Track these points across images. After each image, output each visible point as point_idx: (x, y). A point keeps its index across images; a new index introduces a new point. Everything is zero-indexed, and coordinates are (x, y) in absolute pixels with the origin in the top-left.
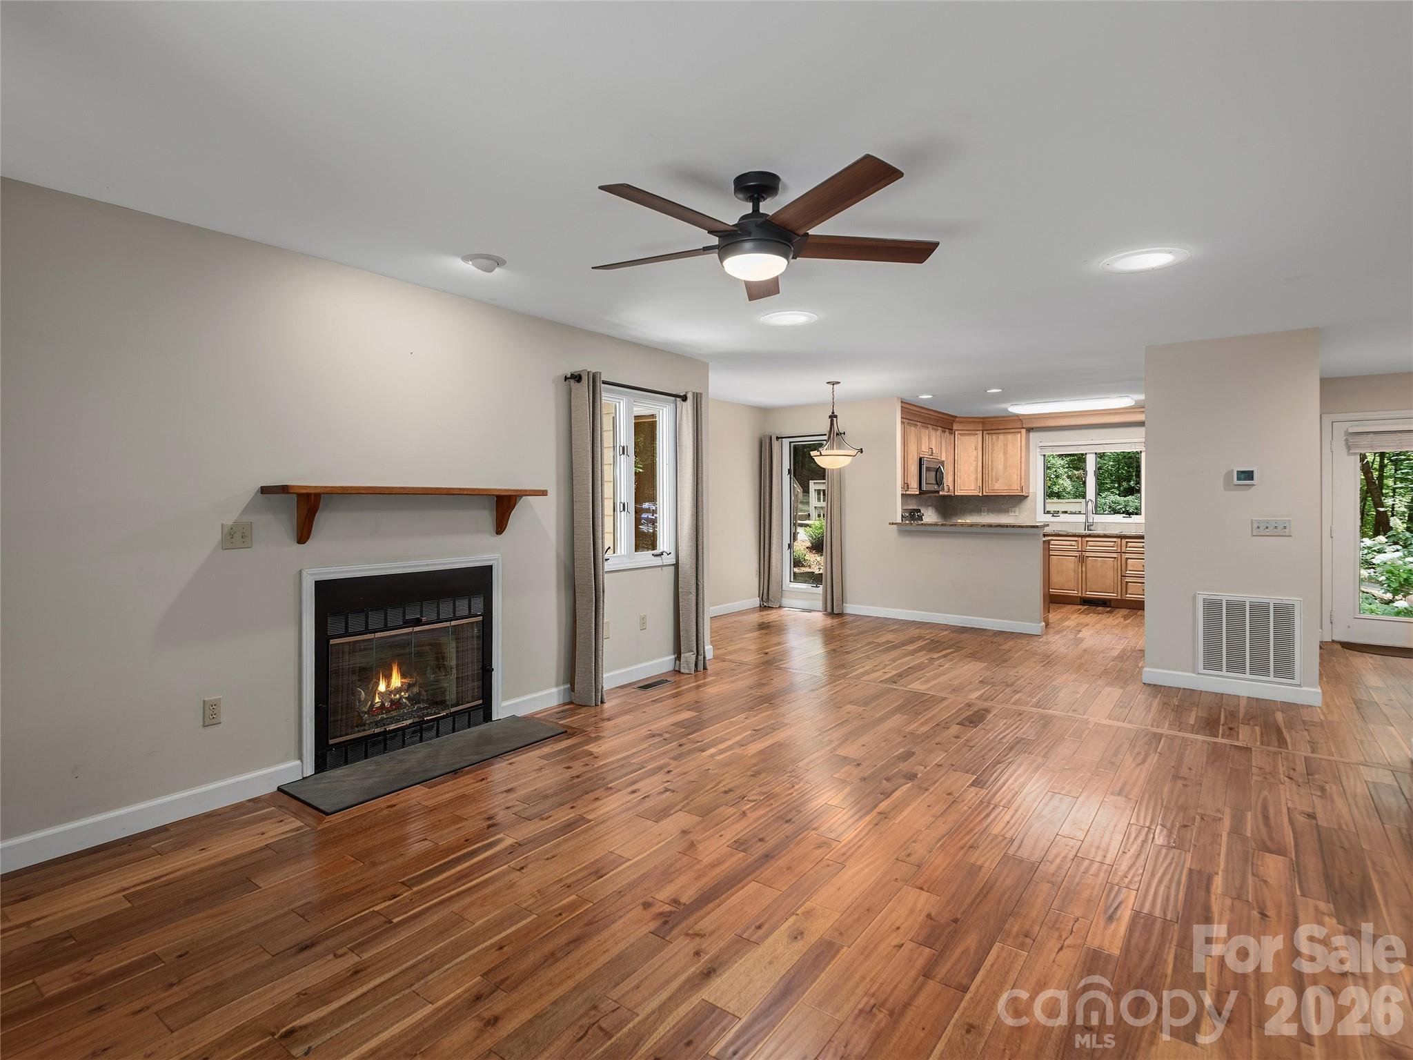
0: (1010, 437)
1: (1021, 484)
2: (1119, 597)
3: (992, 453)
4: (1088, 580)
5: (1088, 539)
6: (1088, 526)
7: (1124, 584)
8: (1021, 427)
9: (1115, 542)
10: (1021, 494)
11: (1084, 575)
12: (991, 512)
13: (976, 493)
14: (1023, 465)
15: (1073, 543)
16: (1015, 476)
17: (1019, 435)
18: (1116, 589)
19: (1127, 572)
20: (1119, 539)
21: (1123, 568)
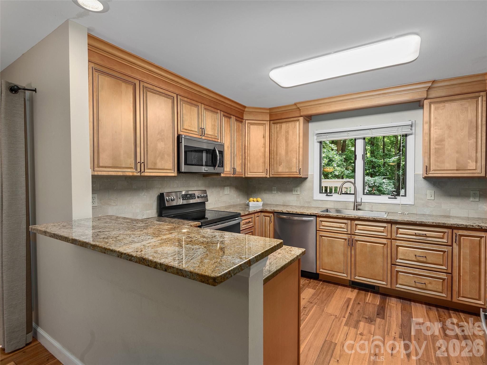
0: (290, 124)
1: (299, 167)
2: (389, 286)
3: (277, 140)
4: (357, 265)
5: (357, 222)
6: (357, 207)
7: (394, 273)
8: (299, 115)
9: (385, 227)
10: (299, 176)
11: (353, 259)
12: (279, 191)
13: (263, 175)
14: (301, 150)
15: (343, 225)
16: (294, 160)
17: (298, 123)
18: (385, 277)
19: (398, 260)
20: (390, 225)
21: (394, 256)
